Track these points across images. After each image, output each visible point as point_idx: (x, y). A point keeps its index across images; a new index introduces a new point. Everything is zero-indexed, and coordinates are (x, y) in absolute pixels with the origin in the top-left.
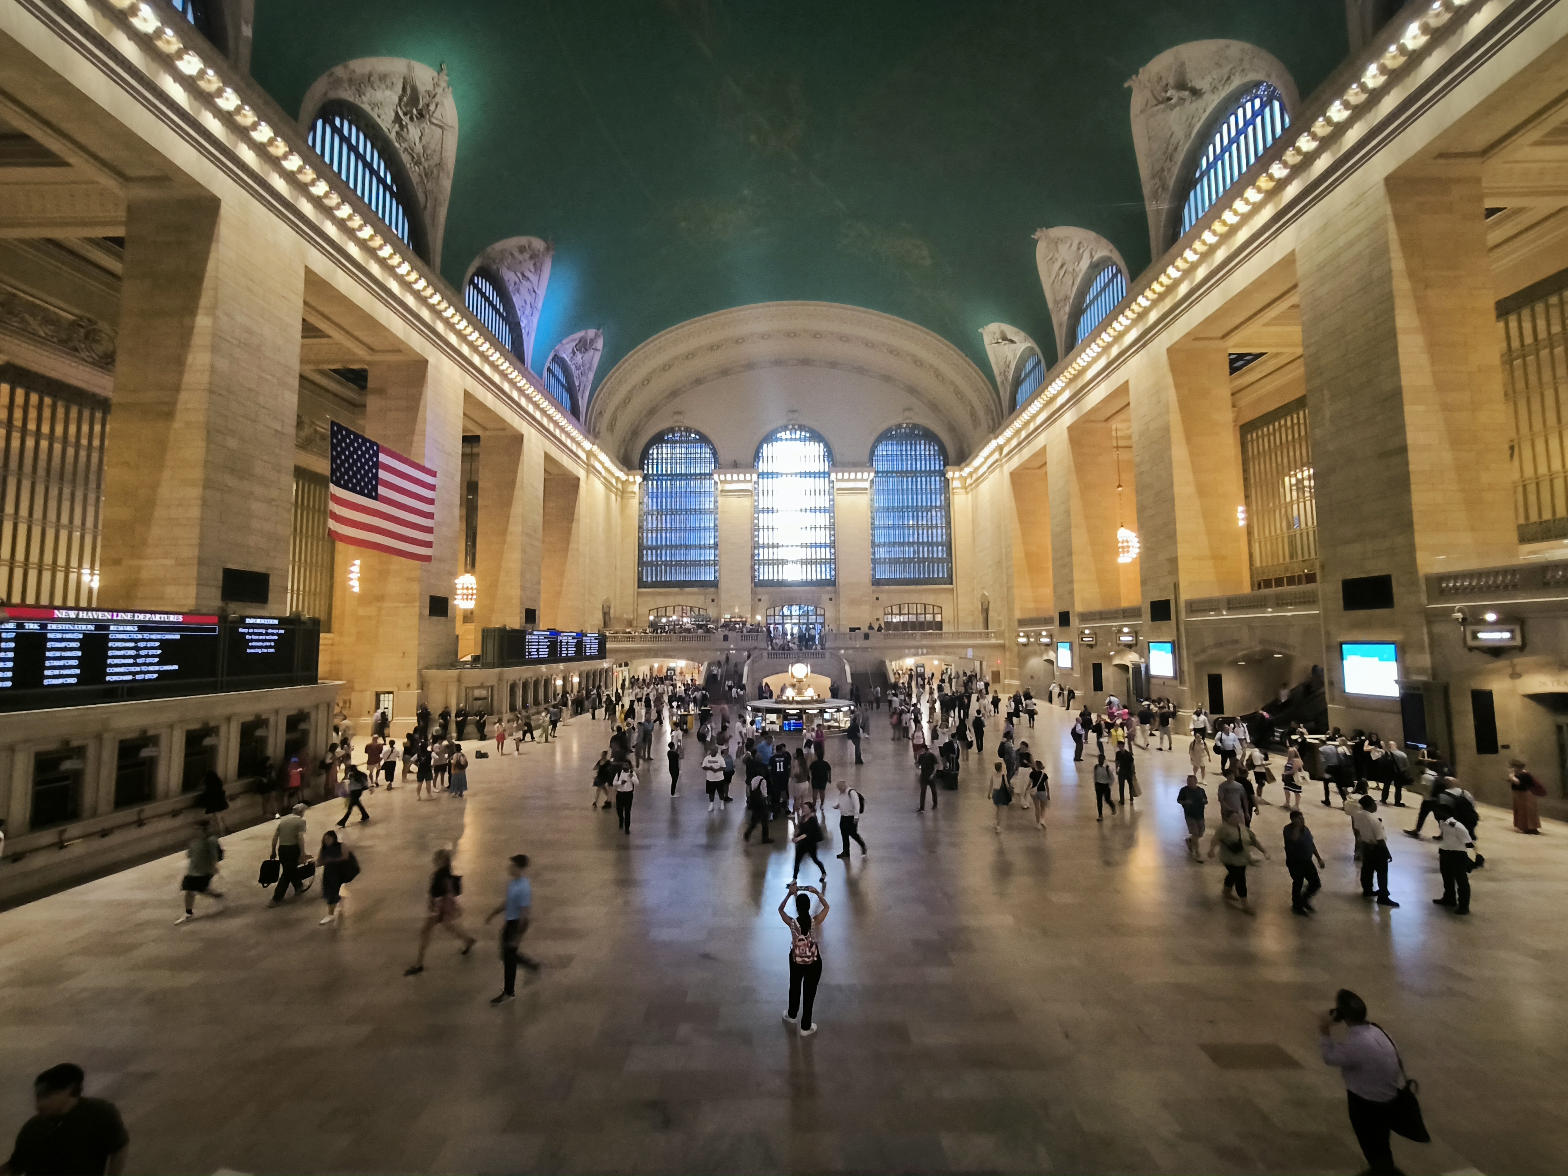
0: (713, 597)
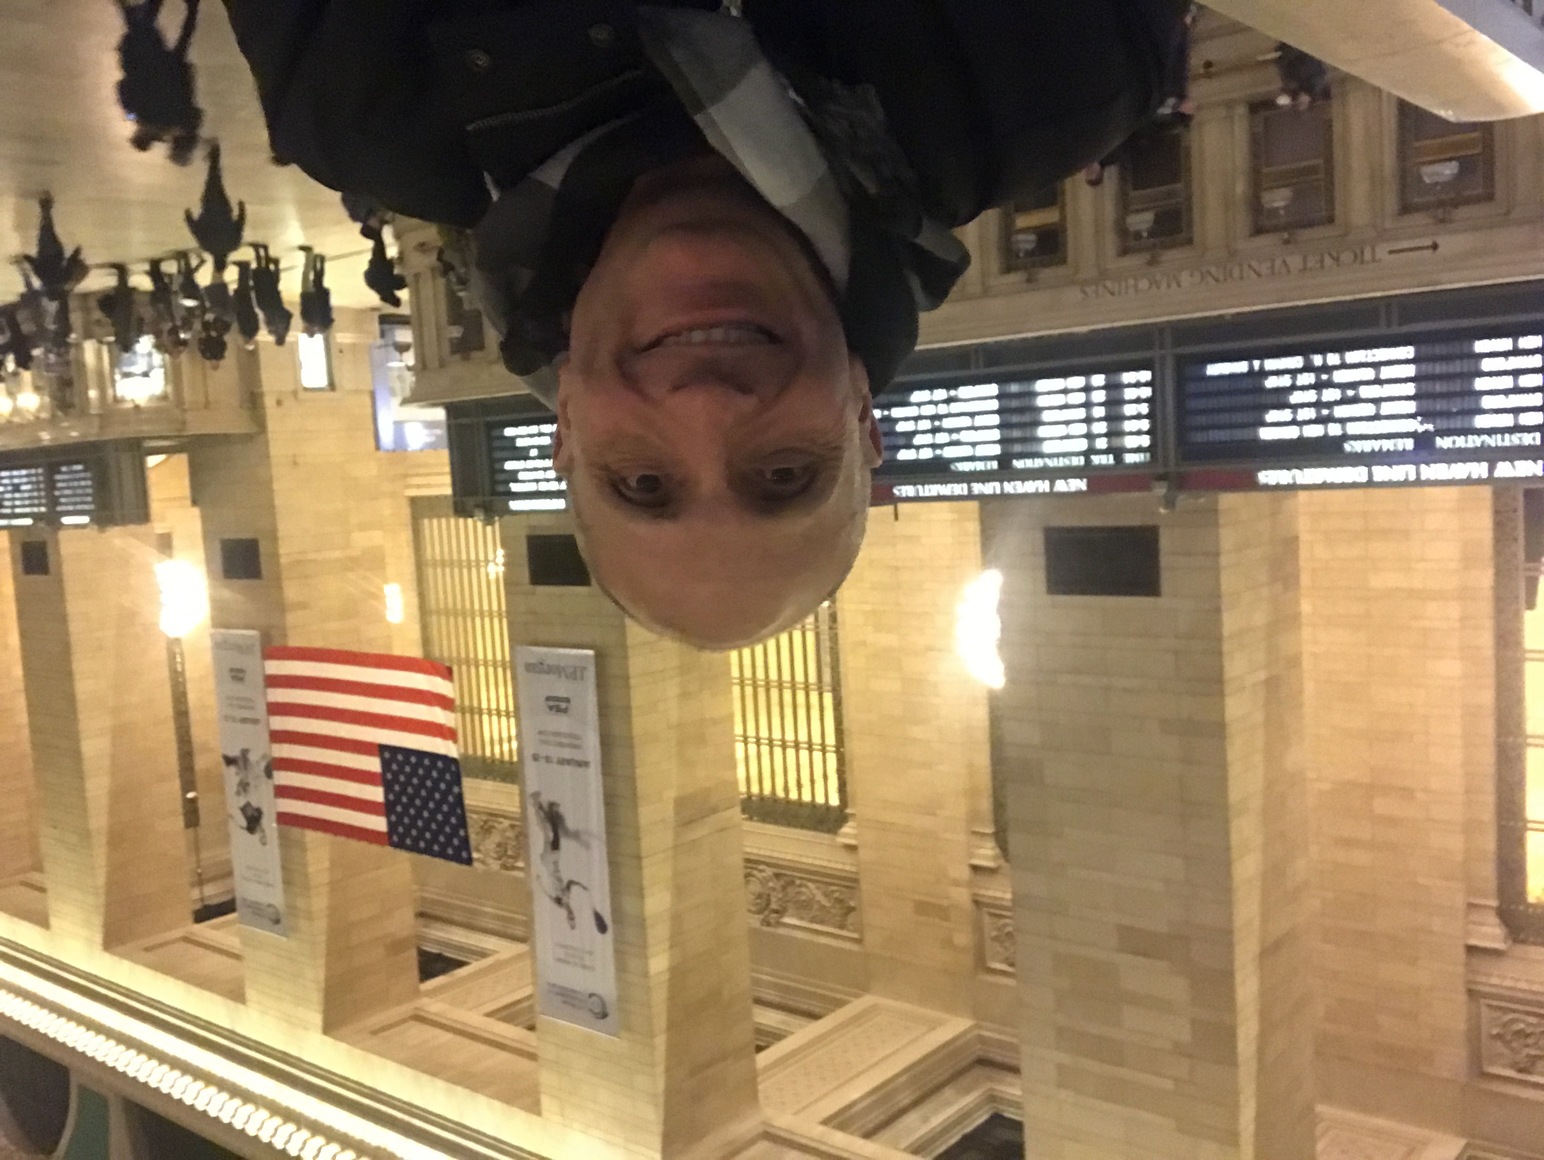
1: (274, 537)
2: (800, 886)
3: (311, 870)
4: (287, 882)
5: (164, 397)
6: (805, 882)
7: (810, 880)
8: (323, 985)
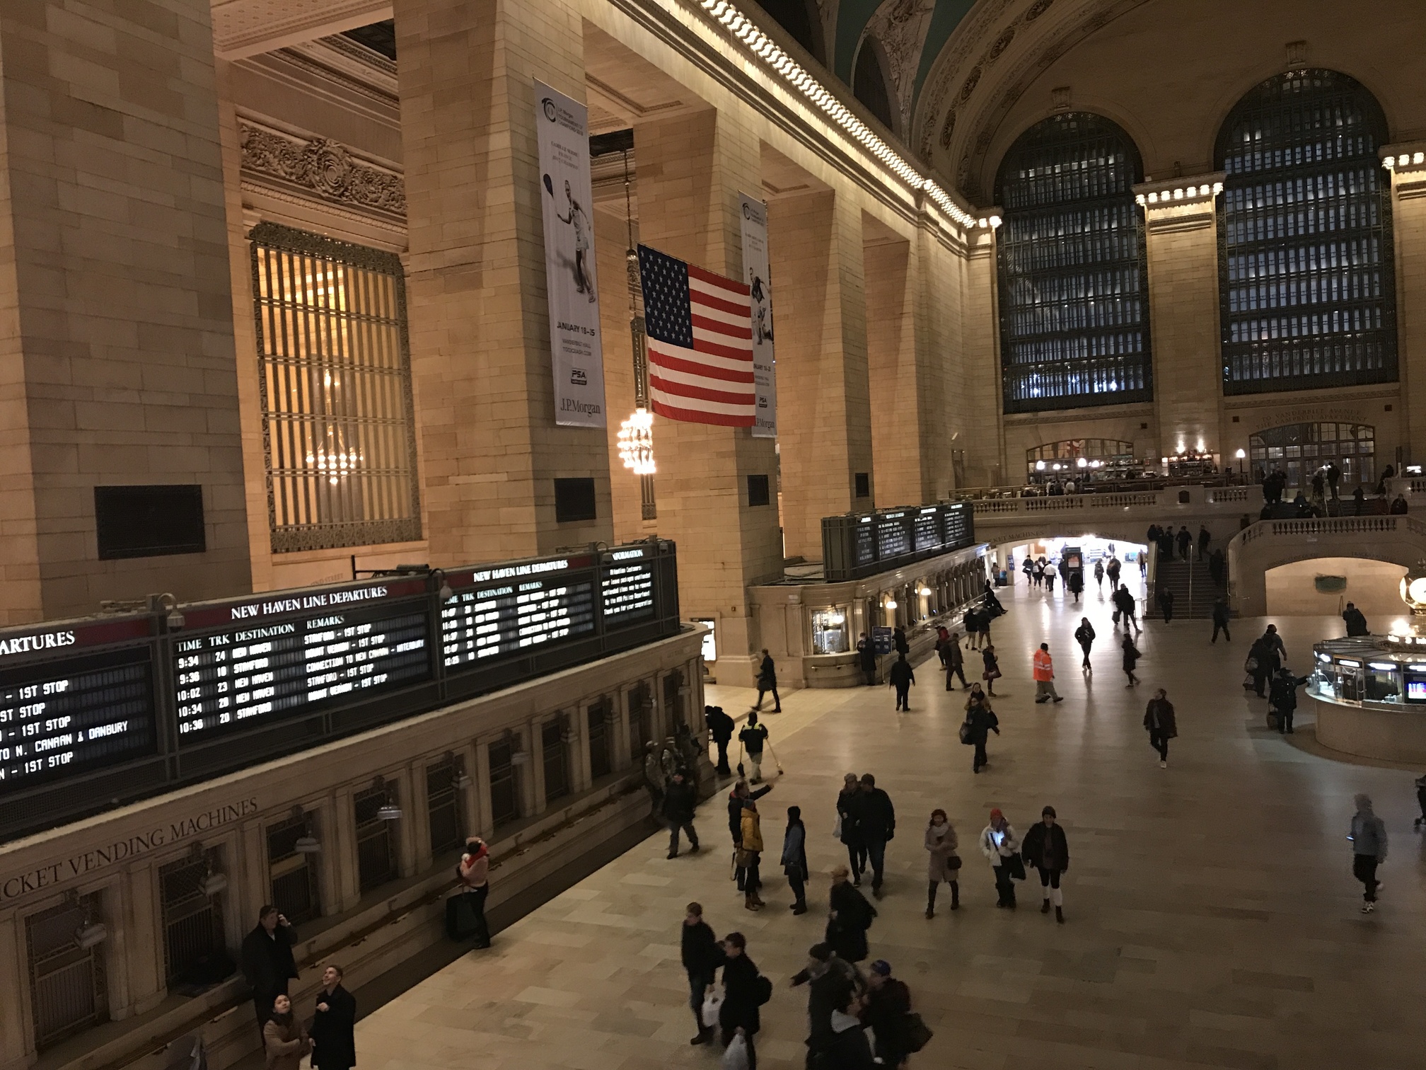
0: (1145, 419)
1: (741, 507)
2: (292, 174)
3: (722, 245)
4: (737, 236)
5: (814, 612)
6: (288, 177)
7: (284, 179)
8: (715, 149)
